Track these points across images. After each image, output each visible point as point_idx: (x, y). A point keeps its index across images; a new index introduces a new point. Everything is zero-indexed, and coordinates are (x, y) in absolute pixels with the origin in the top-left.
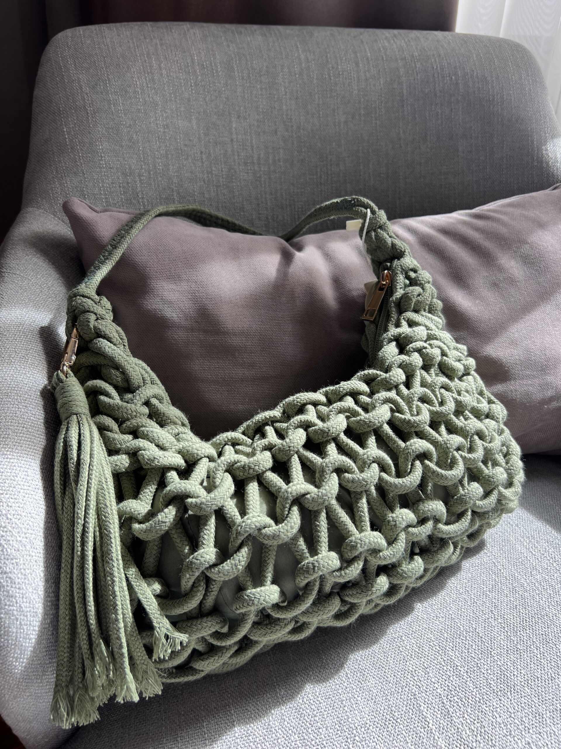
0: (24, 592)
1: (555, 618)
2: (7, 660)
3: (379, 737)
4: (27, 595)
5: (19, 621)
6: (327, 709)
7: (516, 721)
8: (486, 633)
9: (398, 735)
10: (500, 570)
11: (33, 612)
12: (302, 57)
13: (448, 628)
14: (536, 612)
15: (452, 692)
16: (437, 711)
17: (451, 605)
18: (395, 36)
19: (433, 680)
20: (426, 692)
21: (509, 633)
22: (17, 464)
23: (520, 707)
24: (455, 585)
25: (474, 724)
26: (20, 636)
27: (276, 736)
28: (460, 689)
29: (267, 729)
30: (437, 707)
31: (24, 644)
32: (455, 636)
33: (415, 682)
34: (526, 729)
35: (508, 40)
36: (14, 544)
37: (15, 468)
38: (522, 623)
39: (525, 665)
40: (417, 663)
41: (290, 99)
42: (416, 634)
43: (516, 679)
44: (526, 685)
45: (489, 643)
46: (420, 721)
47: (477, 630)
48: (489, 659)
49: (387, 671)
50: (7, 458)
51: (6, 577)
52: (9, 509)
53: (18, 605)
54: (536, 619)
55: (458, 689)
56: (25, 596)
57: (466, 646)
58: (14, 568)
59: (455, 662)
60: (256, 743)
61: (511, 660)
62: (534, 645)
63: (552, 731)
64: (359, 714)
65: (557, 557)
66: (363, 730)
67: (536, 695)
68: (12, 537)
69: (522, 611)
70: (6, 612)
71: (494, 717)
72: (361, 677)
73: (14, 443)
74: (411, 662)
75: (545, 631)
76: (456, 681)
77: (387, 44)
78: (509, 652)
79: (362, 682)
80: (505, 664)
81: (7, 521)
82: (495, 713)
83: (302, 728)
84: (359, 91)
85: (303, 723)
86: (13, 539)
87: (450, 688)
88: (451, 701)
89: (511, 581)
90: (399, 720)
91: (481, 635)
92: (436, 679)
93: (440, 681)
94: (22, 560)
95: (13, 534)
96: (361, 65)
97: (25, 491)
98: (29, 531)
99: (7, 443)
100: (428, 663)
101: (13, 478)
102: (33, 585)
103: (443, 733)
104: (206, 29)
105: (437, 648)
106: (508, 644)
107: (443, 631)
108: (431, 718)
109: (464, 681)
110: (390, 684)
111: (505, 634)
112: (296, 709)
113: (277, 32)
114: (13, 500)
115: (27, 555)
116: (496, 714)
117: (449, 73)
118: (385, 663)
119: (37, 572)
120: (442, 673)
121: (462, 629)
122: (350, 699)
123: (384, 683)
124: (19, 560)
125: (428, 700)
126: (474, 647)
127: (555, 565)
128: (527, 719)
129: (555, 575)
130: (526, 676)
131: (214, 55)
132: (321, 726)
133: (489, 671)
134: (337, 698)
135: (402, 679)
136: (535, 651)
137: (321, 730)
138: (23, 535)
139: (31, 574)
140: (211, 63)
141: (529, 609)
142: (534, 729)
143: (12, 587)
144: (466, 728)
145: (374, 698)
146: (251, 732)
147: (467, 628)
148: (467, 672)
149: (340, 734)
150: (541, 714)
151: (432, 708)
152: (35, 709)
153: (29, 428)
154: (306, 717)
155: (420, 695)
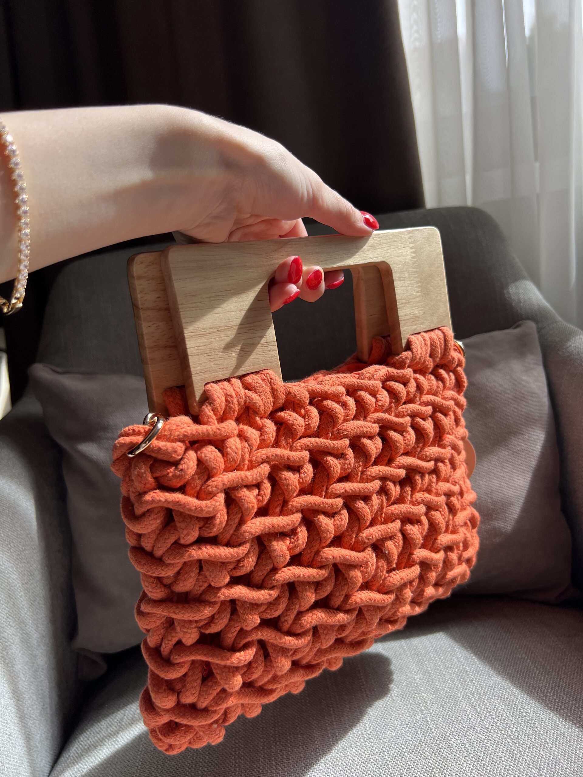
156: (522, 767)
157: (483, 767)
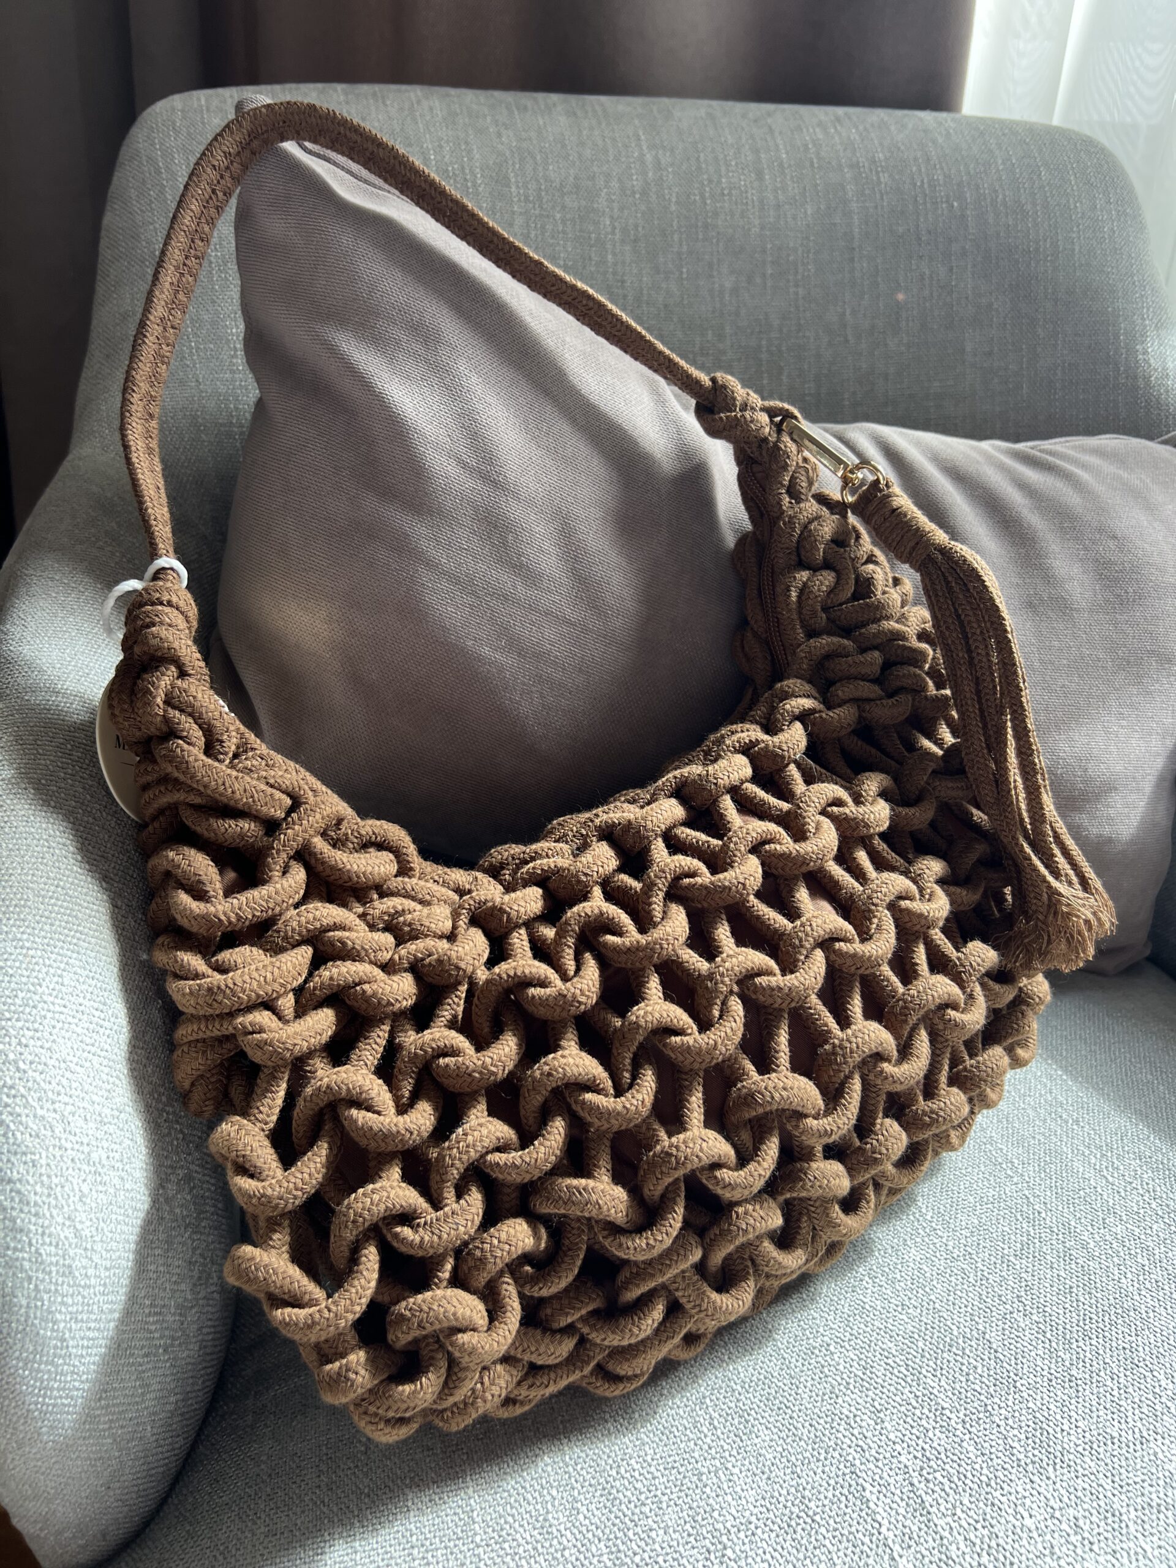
0: (47, 1223)
1: (1151, 1315)
2: (6, 1364)
3: (775, 1550)
4: (52, 1229)
5: (33, 1282)
6: (668, 1491)
7: (1064, 1526)
8: (1006, 1343)
9: (815, 1548)
10: (1039, 1213)
11: (64, 1265)
12: (649, 157)
13: (927, 1329)
14: (1112, 1301)
15: (932, 1463)
16: (899, 1501)
17: (935, 1282)
18: (838, 119)
19: (892, 1436)
20: (877, 1460)
21: (1054, 1344)
22: (41, 961)
23: (1072, 1497)
24: (944, 1240)
25: (976, 1529)
26: (35, 1314)
27: (560, 1543)
28: (947, 1457)
29: (542, 1528)
30: (898, 1492)
31: (42, 1332)
32: (941, 1346)
33: (853, 1439)
34: (1086, 1542)
35: (1069, 130)
36: (31, 1124)
37: (37, 968)
38: (1081, 1323)
39: (1087, 1411)
40: (859, 1400)
41: (623, 241)
42: (859, 1341)
43: (1066, 1440)
44: (1087, 1453)
45: (1013, 1363)
46: (861, 1521)
47: (987, 1336)
48: (1010, 1397)
49: (795, 1415)
50: (22, 948)
51: (11, 1191)
52: (22, 1050)
53: (33, 1249)
54: (1113, 1317)
55: (943, 1456)
56: (47, 1231)
57: (964, 1368)
58: (28, 1172)
59: (940, 1400)
60: (517, 1558)
61: (1058, 1399)
62: (1105, 1369)
63: (1139, 1550)
64: (734, 1503)
65: (1158, 1189)
66: (742, 1535)
67: (1109, 1474)
68: (25, 1107)
69: (1082, 1300)
70: (7, 1263)
71: (1019, 1516)
72: (742, 1426)
73: (38, 918)
74: (847, 1398)
75: (1131, 1342)
76: (939, 1439)
77: (821, 136)
78: (1054, 1383)
79: (744, 1438)
80: (1044, 1408)
81: (17, 1075)
82: (1020, 1509)
83: (616, 1529)
84: (762, 228)
85: (616, 1517)
86: (27, 1111)
87: (928, 1454)
88: (928, 1481)
89: (1060, 1237)
90: (817, 1518)
91: (994, 1346)
92: (899, 1434)
93: (906, 1439)
94: (44, 1155)
95: (27, 1101)
96: (767, 177)
97: (57, 1016)
98: (60, 1098)
99: (22, 916)
100: (883, 1402)
101: (32, 988)
102: (66, 1209)
103: (909, 1547)
104: (455, 99)
105: (903, 1369)
106: (1053, 1366)
107: (916, 1336)
108: (885, 1515)
109: (956, 1439)
110: (802, 1443)
111: (1047, 1346)
112: (604, 1489)
113: (597, 108)
114: (31, 1033)
115: (54, 1146)
116: (1022, 1511)
117: (948, 196)
118: (791, 1398)
119: (75, 1182)
120: (911, 1422)
121: (955, 1333)
122: (716, 1472)
123: (789, 1440)
124: (38, 1156)
125: (881, 1478)
126: (979, 1371)
127: (1154, 1206)
128: (1088, 1521)
129: (1155, 1227)
130: (1087, 1435)
131: (469, 151)
132: (655, 1526)
133: (1010, 1422)
134: (690, 1467)
135: (827, 1432)
136: (1109, 1383)
137: (653, 1534)
138: (48, 1105)
139: (62, 1187)
140: (463, 168)
141: (1099, 1295)
142: (1102, 1545)
143: (21, 1211)
144: (958, 1536)
145: (766, 1470)
146: (508, 1535)
147: (967, 1330)
148: (963, 1421)
149: (694, 1542)
150: (1117, 1513)
151: (889, 1494)
152: (59, 1472)
153: (70, 888)
154: (623, 1507)
155: (863, 1467)
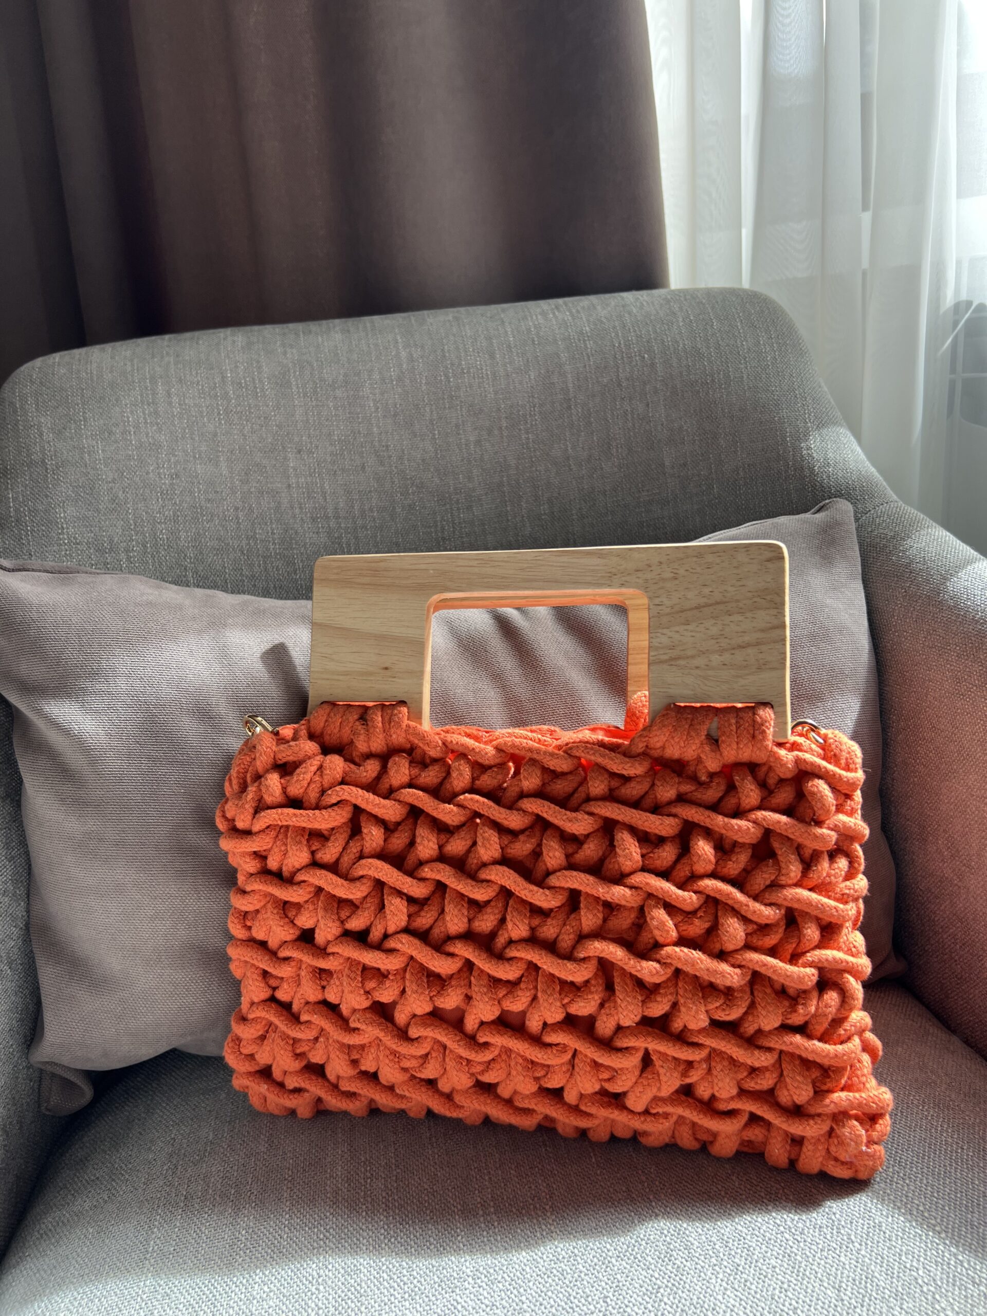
12: (403, 354)
41: (385, 416)
77: (542, 321)
84: (496, 393)
96: (498, 356)
117: (640, 351)
156: (809, 1285)
157: (745, 1286)
